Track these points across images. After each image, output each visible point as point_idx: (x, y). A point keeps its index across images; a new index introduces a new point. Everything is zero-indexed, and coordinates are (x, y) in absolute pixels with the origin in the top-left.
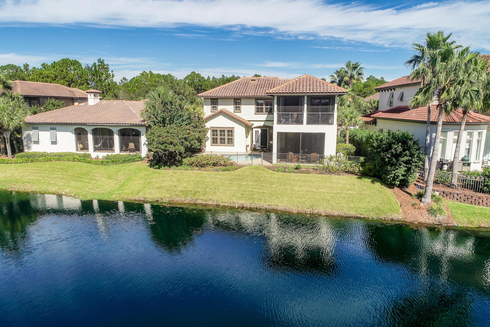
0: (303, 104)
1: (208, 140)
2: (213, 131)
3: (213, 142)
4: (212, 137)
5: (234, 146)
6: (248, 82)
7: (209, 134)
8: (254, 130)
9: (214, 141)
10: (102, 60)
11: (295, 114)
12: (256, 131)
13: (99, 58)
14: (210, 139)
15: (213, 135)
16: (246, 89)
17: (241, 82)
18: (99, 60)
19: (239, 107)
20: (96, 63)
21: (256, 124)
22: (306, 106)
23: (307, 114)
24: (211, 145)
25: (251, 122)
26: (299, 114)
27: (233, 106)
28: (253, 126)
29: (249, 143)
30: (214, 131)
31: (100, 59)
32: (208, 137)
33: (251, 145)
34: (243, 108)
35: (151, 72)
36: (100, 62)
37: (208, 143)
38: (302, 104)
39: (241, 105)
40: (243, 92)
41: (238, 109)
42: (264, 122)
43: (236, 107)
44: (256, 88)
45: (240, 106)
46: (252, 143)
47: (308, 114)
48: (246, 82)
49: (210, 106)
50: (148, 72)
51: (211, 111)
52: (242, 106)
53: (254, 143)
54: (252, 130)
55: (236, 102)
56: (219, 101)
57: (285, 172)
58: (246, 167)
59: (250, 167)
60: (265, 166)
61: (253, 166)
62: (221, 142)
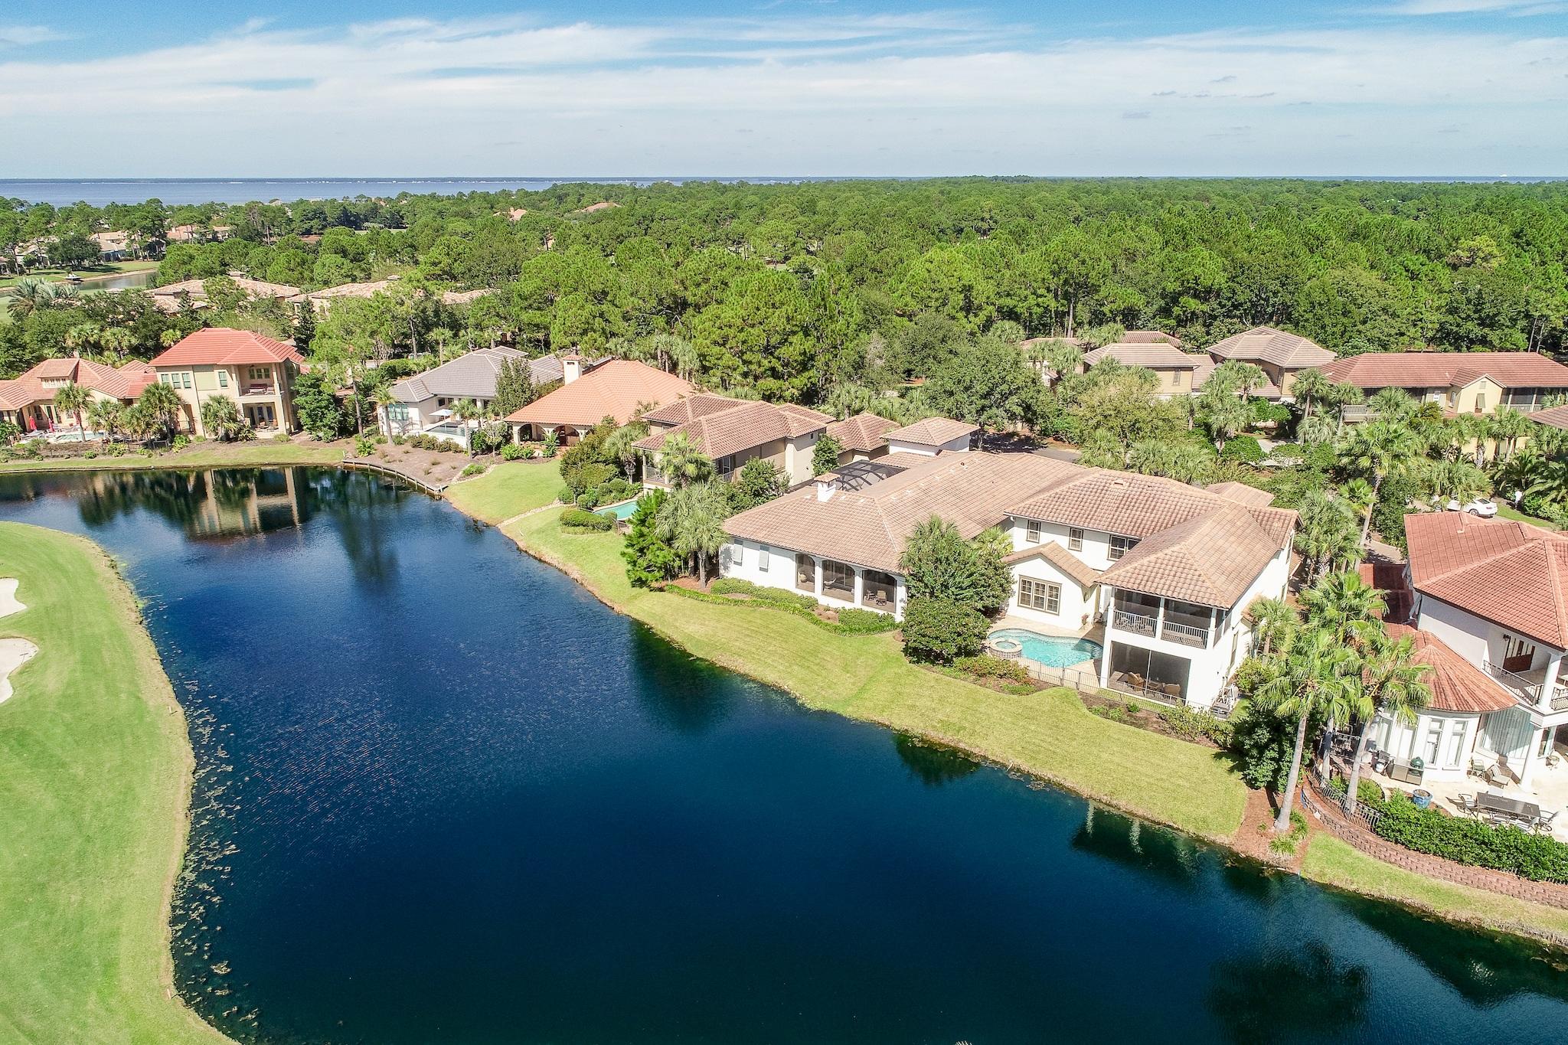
1: (1014, 597)
2: (1024, 582)
3: (1023, 601)
4: (1021, 592)
5: (1058, 615)
6: (1108, 485)
7: (1016, 587)
11: (1144, 618)
14: (1017, 595)
15: (1024, 589)
16: (1097, 508)
17: (1094, 483)
19: (1078, 543)
22: (1162, 610)
23: (1163, 623)
24: (1018, 606)
26: (1150, 620)
27: (1068, 538)
29: (1090, 611)
30: (1026, 583)
32: (1015, 591)
33: (1095, 613)
34: (1087, 545)
37: (1013, 601)
38: (1157, 608)
39: (1082, 538)
40: (1089, 515)
41: (1076, 545)
43: (1073, 541)
44: (1117, 508)
45: (1081, 540)
46: (1098, 610)
47: (1165, 624)
48: (1103, 484)
49: (1026, 533)
51: (1027, 538)
52: (1083, 541)
55: (1073, 532)
56: (1043, 526)
57: (1106, 715)
58: (1050, 691)
59: (1056, 692)
60: (1081, 693)
61: (1062, 691)
62: (1036, 604)
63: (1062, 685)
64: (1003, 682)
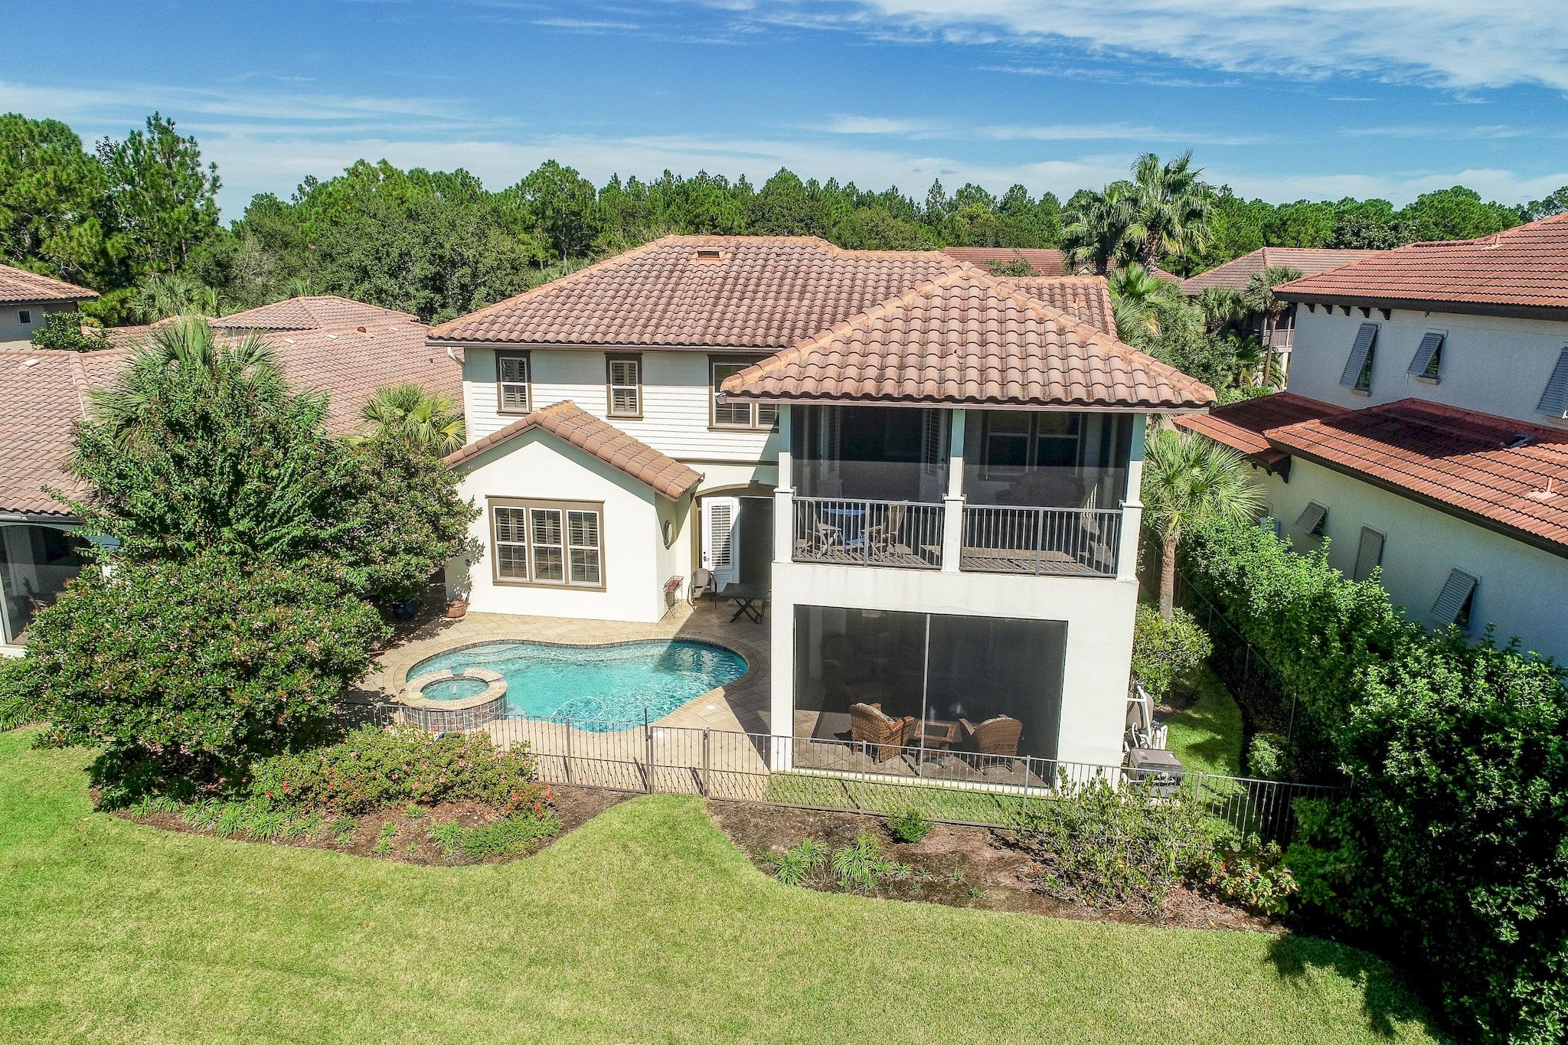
0: (941, 454)
1: (482, 559)
2: (502, 513)
3: (506, 568)
4: (497, 543)
5: (603, 589)
6: (682, 261)
7: (480, 530)
8: (707, 503)
9: (510, 563)
10: (164, 123)
11: (897, 505)
12: (715, 509)
13: (154, 114)
14: (487, 552)
15: (505, 534)
16: (668, 304)
17: (650, 261)
18: (154, 123)
19: (632, 393)
20: (140, 135)
21: (716, 477)
22: (957, 465)
23: (964, 510)
24: (496, 583)
25: (693, 467)
26: (918, 509)
27: (604, 388)
28: (701, 488)
29: (683, 568)
30: (506, 516)
31: (157, 119)
32: (480, 542)
33: (694, 575)
34: (653, 396)
35: (384, 162)
36: (158, 126)
37: (482, 571)
38: (938, 457)
39: (640, 382)
40: (649, 319)
41: (625, 402)
42: (753, 469)
43: (618, 393)
44: (718, 298)
45: (636, 387)
46: (701, 566)
47: (973, 511)
48: (671, 261)
49: (495, 385)
50: (374, 165)
51: (500, 406)
52: (645, 389)
53: (709, 565)
54: (699, 504)
55: (618, 368)
56: (537, 363)
57: (826, 878)
58: (612, 819)
59: (633, 818)
60: (719, 806)
61: (652, 807)
62: (542, 571)
63: (648, 789)
64: (441, 822)
